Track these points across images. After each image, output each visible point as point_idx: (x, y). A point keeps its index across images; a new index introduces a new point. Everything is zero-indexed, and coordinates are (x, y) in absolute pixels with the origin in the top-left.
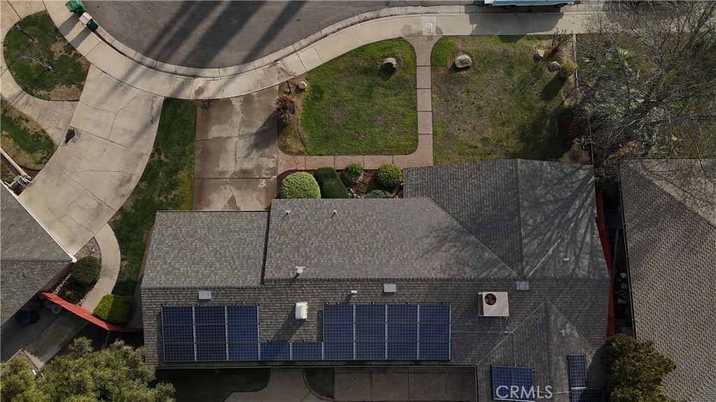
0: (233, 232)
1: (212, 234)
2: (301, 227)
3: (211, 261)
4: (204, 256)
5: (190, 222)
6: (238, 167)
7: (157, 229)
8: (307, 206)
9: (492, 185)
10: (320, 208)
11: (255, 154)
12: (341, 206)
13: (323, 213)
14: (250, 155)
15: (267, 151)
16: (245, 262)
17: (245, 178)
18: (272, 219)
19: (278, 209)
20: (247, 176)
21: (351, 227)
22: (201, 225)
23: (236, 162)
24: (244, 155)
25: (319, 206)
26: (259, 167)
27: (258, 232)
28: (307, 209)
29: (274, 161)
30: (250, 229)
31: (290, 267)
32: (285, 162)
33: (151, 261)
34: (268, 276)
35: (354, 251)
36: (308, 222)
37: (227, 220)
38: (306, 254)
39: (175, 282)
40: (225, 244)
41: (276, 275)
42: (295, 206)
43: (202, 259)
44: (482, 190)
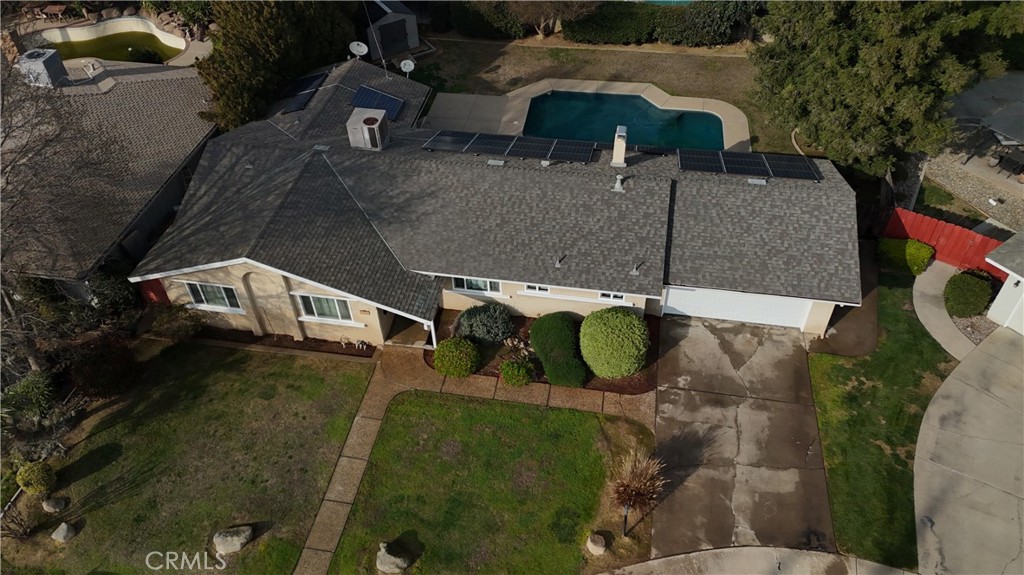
0: (724, 257)
1: (759, 257)
2: (615, 246)
3: (754, 218)
4: (766, 226)
5: (800, 280)
6: (730, 412)
7: (853, 273)
8: (602, 278)
10: (581, 273)
11: (701, 429)
12: (547, 272)
13: (577, 265)
14: (710, 428)
15: (676, 432)
16: (702, 212)
17: (717, 392)
18: (661, 264)
19: (651, 278)
20: (714, 396)
22: (779, 273)
23: (736, 420)
24: (720, 432)
25: (584, 276)
26: (692, 407)
27: (684, 253)
28: (604, 274)
29: (664, 412)
30: (696, 258)
31: (634, 193)
32: (642, 408)
33: (849, 226)
35: (537, 205)
36: (602, 252)
38: (609, 207)
39: (805, 195)
40: (736, 241)
41: (654, 184)
42: (623, 280)
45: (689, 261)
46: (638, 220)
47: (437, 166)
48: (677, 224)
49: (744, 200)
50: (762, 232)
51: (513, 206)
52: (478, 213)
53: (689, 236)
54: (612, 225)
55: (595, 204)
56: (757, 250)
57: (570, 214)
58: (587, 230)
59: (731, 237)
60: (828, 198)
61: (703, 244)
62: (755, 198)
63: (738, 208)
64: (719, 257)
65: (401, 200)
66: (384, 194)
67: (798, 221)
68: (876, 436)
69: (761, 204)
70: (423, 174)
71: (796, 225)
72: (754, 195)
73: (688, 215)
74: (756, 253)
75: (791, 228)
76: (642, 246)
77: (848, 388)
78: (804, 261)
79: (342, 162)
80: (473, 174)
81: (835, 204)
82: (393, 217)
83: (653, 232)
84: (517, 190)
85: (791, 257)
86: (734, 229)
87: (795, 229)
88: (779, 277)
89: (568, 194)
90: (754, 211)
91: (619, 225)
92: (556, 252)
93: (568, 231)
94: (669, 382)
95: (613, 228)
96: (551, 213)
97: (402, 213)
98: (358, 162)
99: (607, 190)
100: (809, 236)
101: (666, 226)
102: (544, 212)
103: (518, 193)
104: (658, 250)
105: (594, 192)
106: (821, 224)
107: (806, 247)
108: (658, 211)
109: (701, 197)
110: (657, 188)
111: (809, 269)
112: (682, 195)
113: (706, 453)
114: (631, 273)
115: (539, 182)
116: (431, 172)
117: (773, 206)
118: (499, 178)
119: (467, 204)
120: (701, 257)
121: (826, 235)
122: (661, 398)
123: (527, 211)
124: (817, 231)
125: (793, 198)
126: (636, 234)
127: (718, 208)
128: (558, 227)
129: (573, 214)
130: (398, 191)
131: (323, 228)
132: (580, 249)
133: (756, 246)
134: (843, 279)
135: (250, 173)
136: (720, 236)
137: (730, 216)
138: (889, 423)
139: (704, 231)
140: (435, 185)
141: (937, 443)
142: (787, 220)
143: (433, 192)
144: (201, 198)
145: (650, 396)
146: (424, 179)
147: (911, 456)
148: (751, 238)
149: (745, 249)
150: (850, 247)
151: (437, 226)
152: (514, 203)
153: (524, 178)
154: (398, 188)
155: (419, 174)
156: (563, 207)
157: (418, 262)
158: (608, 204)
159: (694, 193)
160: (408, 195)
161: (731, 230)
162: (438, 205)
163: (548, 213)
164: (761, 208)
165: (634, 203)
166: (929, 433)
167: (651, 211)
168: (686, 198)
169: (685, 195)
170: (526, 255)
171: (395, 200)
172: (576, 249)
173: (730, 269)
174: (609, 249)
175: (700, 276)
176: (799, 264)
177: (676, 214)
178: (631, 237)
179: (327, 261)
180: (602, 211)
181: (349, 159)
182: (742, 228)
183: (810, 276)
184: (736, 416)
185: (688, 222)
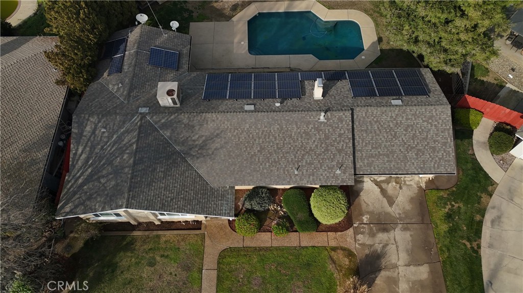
0: (384, 155)
1: (402, 152)
2: (326, 157)
3: (398, 128)
4: (404, 132)
5: (424, 164)
6: (391, 234)
7: (451, 156)
8: (321, 177)
9: (153, 188)
10: (310, 175)
11: (379, 247)
12: (291, 177)
13: (307, 171)
14: (383, 247)
15: (367, 252)
16: (369, 127)
17: (383, 224)
18: (351, 165)
19: (347, 174)
20: (382, 226)
21: (281, 157)
22: (413, 161)
23: (395, 239)
24: (388, 248)
25: (311, 177)
26: (372, 235)
27: (362, 154)
28: (322, 175)
29: (359, 240)
30: (369, 157)
31: (331, 121)
32: (348, 239)
33: (448, 127)
34: (348, 114)
35: (279, 135)
36: (319, 161)
37: (392, 166)
38: (319, 132)
39: (424, 110)
40: (389, 143)
41: (342, 114)
42: (333, 178)
43: (406, 130)
44: (163, 185)
45: (366, 159)
46: (336, 139)
47: (216, 116)
48: (357, 137)
49: (391, 117)
50: (403, 137)
51: (265, 138)
52: (247, 145)
53: (364, 144)
54: (322, 143)
55: (311, 131)
56: (401, 148)
57: (298, 139)
58: (309, 148)
59: (386, 142)
60: (436, 111)
61: (373, 148)
62: (397, 115)
63: (388, 122)
64: (381, 155)
65: (201, 142)
66: (189, 139)
67: (421, 127)
68: (462, 238)
69: (401, 119)
70: (209, 123)
71: (420, 130)
72: (396, 113)
73: (362, 130)
74: (400, 150)
75: (417, 132)
76: (340, 155)
77: (446, 210)
78: (426, 152)
79: (160, 120)
80: (238, 119)
81: (440, 114)
82: (198, 154)
83: (345, 145)
84: (265, 127)
85: (419, 150)
86: (388, 136)
87: (420, 132)
88: (413, 163)
89: (294, 126)
90: (397, 123)
91: (326, 143)
92: (294, 164)
93: (298, 150)
94: (359, 220)
95: (323, 145)
96: (287, 139)
97: (202, 150)
98: (169, 119)
99: (316, 121)
100: (427, 136)
101: (351, 141)
102: (283, 140)
103: (266, 129)
104: (349, 156)
105: (308, 123)
106: (433, 127)
107: (426, 143)
108: (346, 132)
109: (368, 118)
110: (344, 116)
111: (429, 156)
112: (357, 117)
113: (383, 262)
114: (336, 173)
115: (277, 120)
116: (214, 121)
117: (407, 119)
118: (253, 120)
119: (239, 140)
120: (372, 156)
121: (436, 135)
122: (356, 233)
123: (273, 140)
124: (432, 132)
125: (418, 112)
126: (336, 147)
127: (378, 124)
128: (292, 148)
129: (300, 139)
130: (197, 136)
131: (162, 172)
132: (306, 161)
133: (400, 145)
134: (446, 161)
135: (106, 134)
136: (380, 141)
137: (385, 128)
138: (468, 229)
139: (372, 139)
140: (218, 129)
141: (490, 237)
142: (415, 128)
143: (218, 134)
144: (81, 155)
145: (350, 231)
146: (211, 125)
147: (479, 247)
148: (397, 141)
149: (394, 148)
150: (449, 141)
151: (225, 156)
152: (265, 135)
153: (268, 118)
154: (197, 134)
155: (207, 123)
156: (293, 135)
157: (219, 181)
158: (318, 130)
159: (364, 115)
160: (204, 138)
161: (386, 137)
162: (223, 142)
163: (285, 140)
164: (401, 121)
165: (332, 128)
166: (487, 231)
167: (342, 132)
168: (360, 119)
169: (359, 117)
170: (278, 168)
171: (197, 142)
172: (305, 161)
173: (388, 161)
174: (322, 159)
175: (372, 168)
176: (423, 154)
177: (355, 131)
178: (333, 149)
179: (170, 195)
180: (315, 135)
181: (163, 118)
182: (391, 134)
183: (429, 161)
184: (395, 237)
185: (362, 135)
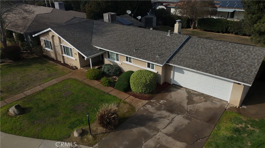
0: (196, 59)
3: (216, 50)
4: (219, 53)
5: (224, 71)
7: (253, 73)
9: (68, 31)
11: (156, 116)
12: (130, 52)
13: (141, 52)
15: (145, 114)
16: (196, 46)
17: (173, 109)
19: (162, 59)
20: (170, 109)
21: (133, 44)
22: (216, 67)
23: (173, 119)
24: (163, 119)
25: (140, 55)
26: (158, 109)
27: (181, 55)
29: (146, 107)
30: (184, 58)
31: (173, 37)
32: (139, 104)
34: (186, 36)
35: (140, 36)
36: (151, 50)
39: (243, 46)
42: (152, 58)
43: (222, 52)
44: (73, 33)
45: (181, 58)
46: (169, 44)
47: (120, 25)
48: (184, 48)
49: (215, 45)
50: (217, 55)
52: (122, 36)
53: (186, 51)
55: (158, 38)
56: (211, 59)
57: (148, 40)
58: (151, 44)
59: (202, 54)
60: (253, 49)
61: (190, 54)
62: (220, 45)
63: (211, 46)
64: (194, 59)
66: (102, 29)
67: (235, 53)
73: (190, 46)
75: (230, 55)
76: (165, 50)
77: (237, 126)
78: (230, 65)
82: (99, 34)
83: (172, 47)
85: (225, 63)
86: (205, 52)
87: (232, 55)
88: (215, 69)
89: (151, 35)
90: (217, 48)
91: (162, 44)
92: (136, 48)
93: (144, 43)
94: (157, 100)
95: (159, 45)
97: (102, 33)
99: (164, 35)
100: (237, 58)
103: (137, 33)
104: (171, 52)
105: (160, 35)
106: (246, 55)
107: (234, 62)
108: (178, 42)
109: (198, 42)
110: (182, 37)
111: (231, 68)
112: (191, 40)
113: (150, 124)
114: (156, 57)
116: (117, 26)
117: (226, 48)
119: (120, 34)
120: (186, 58)
121: (246, 59)
122: (149, 103)
123: (136, 37)
124: (243, 57)
125: (237, 47)
126: (166, 47)
127: (203, 46)
131: (78, 31)
133: (211, 58)
134: (246, 74)
136: (198, 53)
137: (206, 49)
139: (193, 51)
140: (116, 29)
142: (230, 53)
143: (114, 30)
145: (145, 101)
148: (211, 56)
149: (206, 58)
150: (256, 65)
151: (109, 37)
152: (134, 35)
154: (106, 29)
155: (114, 27)
156: (147, 38)
158: (162, 38)
159: (196, 41)
162: (113, 33)
163: (142, 38)
164: (221, 48)
165: (171, 39)
167: (176, 42)
168: (192, 42)
170: (127, 47)
172: (143, 48)
173: (196, 63)
174: (154, 49)
175: (182, 63)
176: (227, 66)
177: (185, 45)
178: (164, 47)
179: (71, 36)
180: (159, 40)
182: (209, 52)
184: (175, 117)
185: (188, 48)
